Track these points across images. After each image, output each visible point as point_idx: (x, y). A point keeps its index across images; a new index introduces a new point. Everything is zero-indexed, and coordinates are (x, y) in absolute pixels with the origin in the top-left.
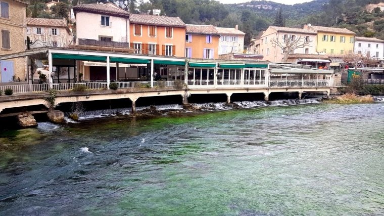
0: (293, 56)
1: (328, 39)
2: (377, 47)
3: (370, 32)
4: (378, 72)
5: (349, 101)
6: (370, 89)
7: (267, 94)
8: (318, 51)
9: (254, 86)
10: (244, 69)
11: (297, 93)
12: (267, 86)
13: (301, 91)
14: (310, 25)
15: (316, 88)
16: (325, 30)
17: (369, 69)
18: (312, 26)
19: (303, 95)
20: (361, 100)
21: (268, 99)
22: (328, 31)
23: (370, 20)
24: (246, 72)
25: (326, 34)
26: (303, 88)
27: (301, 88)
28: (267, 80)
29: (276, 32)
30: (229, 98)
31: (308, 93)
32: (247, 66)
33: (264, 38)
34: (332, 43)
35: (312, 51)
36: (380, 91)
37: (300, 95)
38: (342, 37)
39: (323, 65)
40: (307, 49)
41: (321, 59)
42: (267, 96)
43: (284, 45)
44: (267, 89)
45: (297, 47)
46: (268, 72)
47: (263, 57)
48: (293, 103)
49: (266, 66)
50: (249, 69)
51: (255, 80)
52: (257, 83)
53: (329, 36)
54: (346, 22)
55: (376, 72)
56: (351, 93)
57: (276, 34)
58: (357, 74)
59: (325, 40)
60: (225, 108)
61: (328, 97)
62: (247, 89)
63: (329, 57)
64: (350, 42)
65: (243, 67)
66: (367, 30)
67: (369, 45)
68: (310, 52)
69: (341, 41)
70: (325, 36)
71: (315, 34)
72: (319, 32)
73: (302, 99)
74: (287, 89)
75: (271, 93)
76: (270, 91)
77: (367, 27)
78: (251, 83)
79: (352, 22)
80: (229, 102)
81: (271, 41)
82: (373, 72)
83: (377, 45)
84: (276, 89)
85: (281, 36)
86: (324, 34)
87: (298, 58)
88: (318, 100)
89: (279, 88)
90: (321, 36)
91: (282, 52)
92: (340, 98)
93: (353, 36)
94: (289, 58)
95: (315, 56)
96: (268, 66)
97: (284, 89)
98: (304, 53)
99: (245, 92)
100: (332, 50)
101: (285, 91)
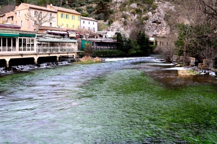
0: (43, 28)
1: (64, 17)
2: (94, 24)
3: (85, 13)
4: (98, 41)
5: (87, 62)
6: (96, 53)
7: (36, 58)
8: (59, 25)
9: (26, 52)
10: (19, 38)
11: (56, 57)
12: (36, 52)
13: (58, 55)
14: (51, 5)
15: (67, 53)
16: (62, 10)
17: (93, 39)
18: (53, 6)
19: (60, 58)
20: (95, 61)
21: (37, 63)
22: (64, 10)
23: (83, 5)
24: (20, 40)
25: (64, 13)
26: (60, 53)
27: (58, 53)
28: (36, 47)
29: (28, 8)
30: (8, 63)
31: (63, 57)
32: (21, 35)
33: (18, 13)
34: (67, 20)
35: (54, 25)
36: (101, 54)
37: (58, 59)
38: (73, 16)
39: (63, 35)
40: (51, 23)
41: (62, 31)
42: (36, 60)
43: (36, 19)
44: (36, 54)
45: (45, 22)
46: (36, 41)
47: (20, 28)
48: (54, 65)
49: (34, 36)
50: (22, 38)
51: (27, 48)
52: (29, 50)
53: (65, 14)
54: (67, 5)
55: (97, 41)
56: (88, 56)
57: (29, 10)
58: (87, 43)
59: (62, 17)
60: (6, 72)
61: (74, 59)
62: (22, 55)
63: (67, 30)
64: (78, 20)
65: (17, 36)
66: (82, 12)
67: (89, 23)
68: (53, 26)
69: (73, 19)
70: (62, 14)
71: (56, 13)
72: (58, 11)
73: (59, 62)
74: (49, 54)
75: (39, 57)
76: (39, 56)
77: (82, 10)
78: (24, 50)
79: (72, 5)
80: (8, 66)
81: (25, 15)
82: (95, 41)
83: (94, 23)
84: (43, 54)
85: (33, 12)
86: (62, 13)
87: (46, 30)
88: (69, 62)
89: (44, 53)
90: (59, 14)
91: (34, 25)
92: (81, 59)
93: (79, 16)
94: (39, 30)
95: (57, 29)
96: (36, 36)
97: (47, 54)
98: (49, 26)
99: (20, 57)
100: (67, 25)
101: (48, 55)
